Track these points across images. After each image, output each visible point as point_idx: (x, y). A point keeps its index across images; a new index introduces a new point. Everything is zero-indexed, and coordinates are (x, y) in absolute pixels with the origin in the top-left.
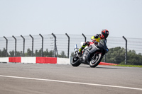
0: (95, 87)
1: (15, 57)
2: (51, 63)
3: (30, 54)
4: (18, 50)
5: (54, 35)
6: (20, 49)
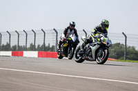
0: (96, 81)
1: (18, 51)
2: (52, 57)
4: (20, 45)
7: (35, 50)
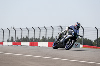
1: (34, 42)
3: (44, 40)
5: (61, 27)
6: (37, 37)
7: (47, 41)
